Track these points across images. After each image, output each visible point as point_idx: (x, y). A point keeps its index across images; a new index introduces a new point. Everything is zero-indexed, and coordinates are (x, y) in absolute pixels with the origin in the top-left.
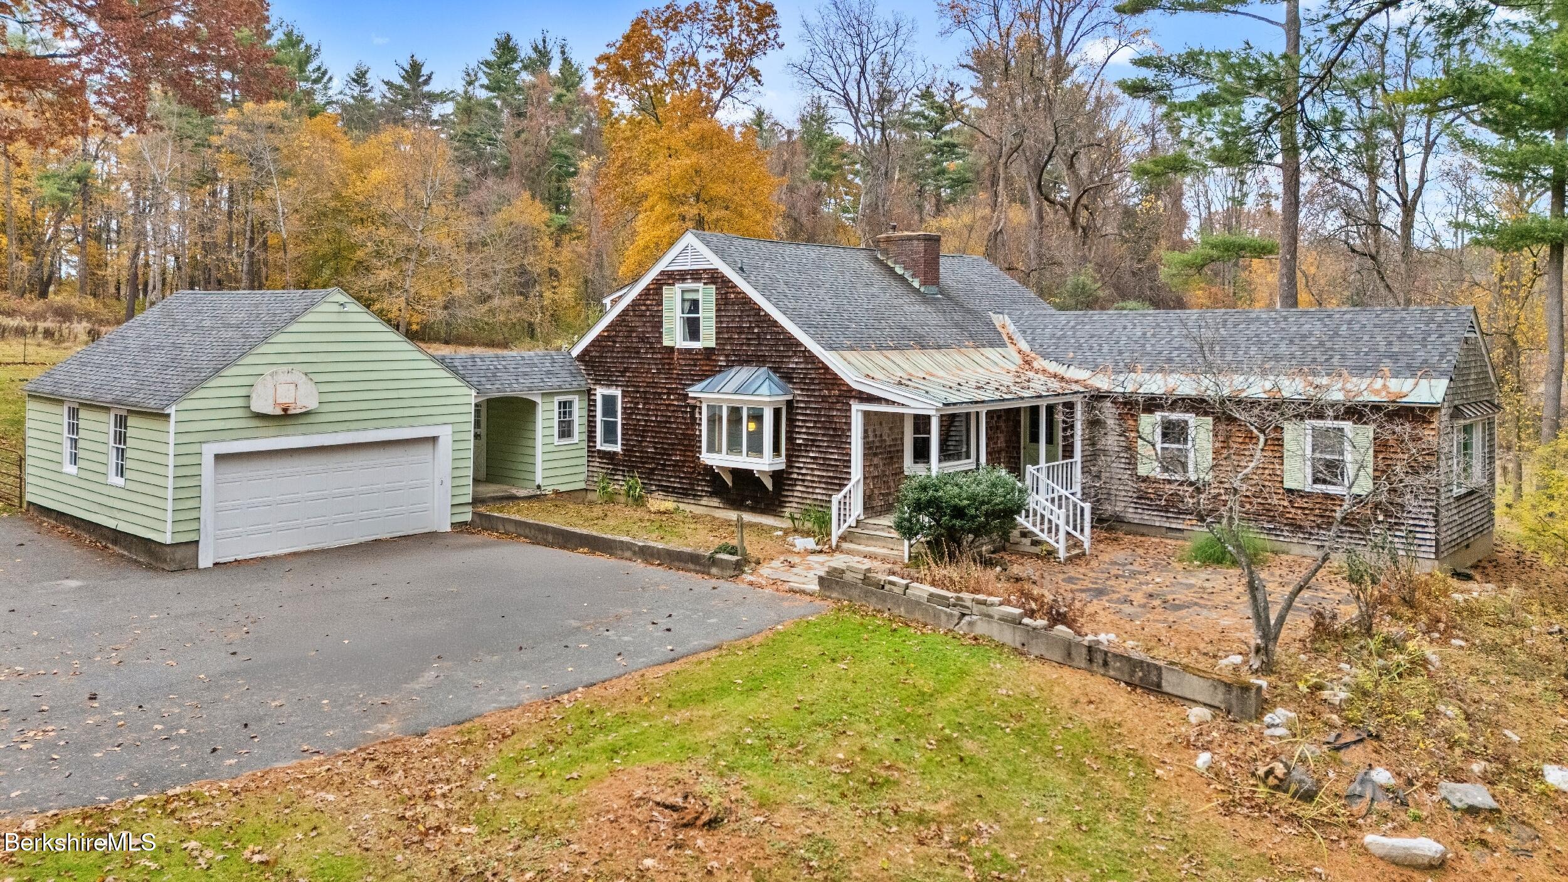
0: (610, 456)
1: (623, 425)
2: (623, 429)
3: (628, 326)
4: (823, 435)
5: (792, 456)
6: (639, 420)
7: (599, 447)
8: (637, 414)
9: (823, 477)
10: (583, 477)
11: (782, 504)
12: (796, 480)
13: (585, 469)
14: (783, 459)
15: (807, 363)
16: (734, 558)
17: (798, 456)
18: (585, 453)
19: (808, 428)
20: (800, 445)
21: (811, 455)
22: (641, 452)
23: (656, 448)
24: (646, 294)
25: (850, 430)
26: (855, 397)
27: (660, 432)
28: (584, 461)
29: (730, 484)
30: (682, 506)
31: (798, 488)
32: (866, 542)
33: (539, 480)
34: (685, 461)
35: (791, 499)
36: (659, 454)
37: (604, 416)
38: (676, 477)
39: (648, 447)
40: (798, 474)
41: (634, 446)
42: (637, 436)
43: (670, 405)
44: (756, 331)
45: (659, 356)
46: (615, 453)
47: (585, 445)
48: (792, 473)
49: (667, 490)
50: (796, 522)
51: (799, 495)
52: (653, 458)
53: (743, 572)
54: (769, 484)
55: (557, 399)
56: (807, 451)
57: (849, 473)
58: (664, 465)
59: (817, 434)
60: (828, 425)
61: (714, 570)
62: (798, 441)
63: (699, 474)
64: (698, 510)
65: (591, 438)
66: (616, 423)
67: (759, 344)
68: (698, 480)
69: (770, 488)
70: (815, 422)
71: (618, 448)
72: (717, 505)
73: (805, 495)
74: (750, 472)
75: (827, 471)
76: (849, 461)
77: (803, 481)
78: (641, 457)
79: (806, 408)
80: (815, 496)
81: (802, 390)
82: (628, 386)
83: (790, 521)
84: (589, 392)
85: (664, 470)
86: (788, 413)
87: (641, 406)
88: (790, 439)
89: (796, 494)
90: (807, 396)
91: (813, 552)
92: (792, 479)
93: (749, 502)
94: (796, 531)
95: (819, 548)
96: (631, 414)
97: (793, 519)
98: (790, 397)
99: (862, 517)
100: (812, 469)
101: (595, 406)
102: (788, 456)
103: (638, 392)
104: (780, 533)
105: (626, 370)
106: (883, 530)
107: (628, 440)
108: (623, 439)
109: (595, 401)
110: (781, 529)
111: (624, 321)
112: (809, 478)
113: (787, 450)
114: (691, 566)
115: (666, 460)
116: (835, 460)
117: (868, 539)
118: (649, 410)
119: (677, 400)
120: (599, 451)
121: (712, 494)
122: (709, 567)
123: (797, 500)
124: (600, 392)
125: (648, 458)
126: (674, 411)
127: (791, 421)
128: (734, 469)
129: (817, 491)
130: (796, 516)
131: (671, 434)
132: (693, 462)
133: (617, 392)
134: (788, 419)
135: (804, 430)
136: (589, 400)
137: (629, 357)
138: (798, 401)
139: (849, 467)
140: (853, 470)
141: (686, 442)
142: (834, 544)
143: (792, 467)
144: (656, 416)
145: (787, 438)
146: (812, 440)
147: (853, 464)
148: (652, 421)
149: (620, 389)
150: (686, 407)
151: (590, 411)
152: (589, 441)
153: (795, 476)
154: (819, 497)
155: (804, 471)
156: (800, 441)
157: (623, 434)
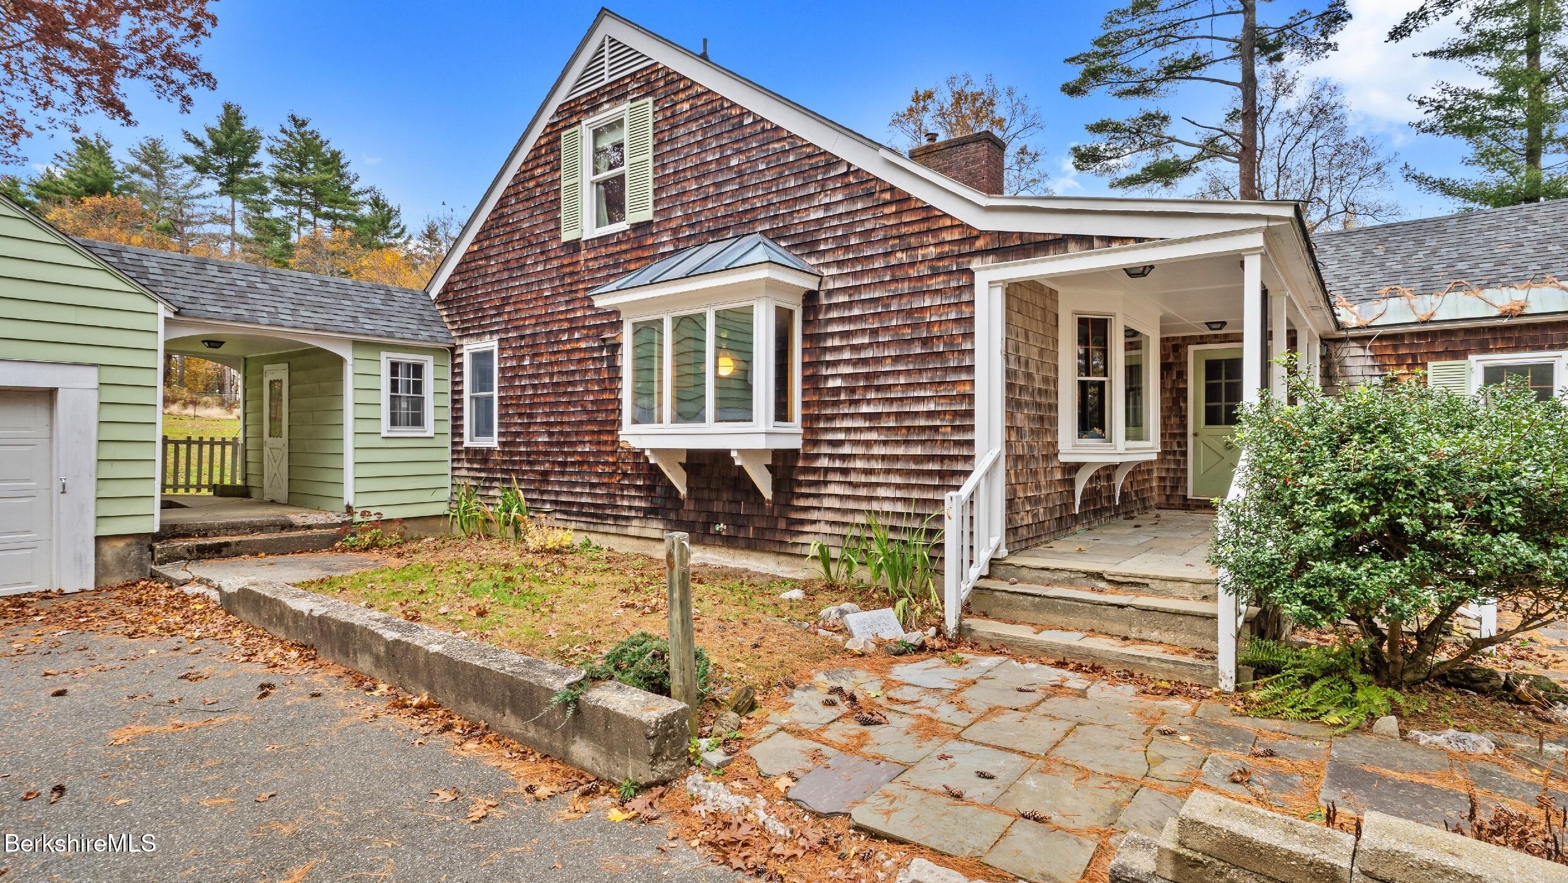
0: (481, 456)
1: (501, 398)
2: (501, 406)
3: (507, 224)
4: (896, 359)
5: (818, 418)
6: (524, 387)
7: (467, 443)
8: (521, 377)
9: (896, 458)
10: (446, 495)
11: (794, 527)
12: (827, 470)
13: (448, 481)
14: (796, 424)
15: (852, 199)
16: (665, 707)
17: (831, 418)
18: (447, 455)
19: (855, 348)
20: (837, 391)
21: (865, 409)
22: (528, 444)
23: (551, 434)
24: (535, 158)
25: (969, 335)
26: (983, 253)
27: (557, 404)
28: (447, 468)
29: (683, 491)
30: (595, 539)
31: (833, 489)
32: (1032, 616)
33: (349, 498)
34: (599, 453)
35: (814, 516)
36: (558, 444)
37: (474, 390)
38: (583, 484)
39: (540, 434)
40: (832, 457)
41: (517, 434)
42: (520, 415)
43: (574, 350)
44: (734, 162)
45: (555, 263)
46: (490, 451)
47: (447, 441)
48: (818, 456)
49: (567, 509)
50: (833, 568)
51: (836, 504)
52: (547, 454)
53: (691, 761)
54: (764, 484)
55: (385, 359)
56: (853, 402)
57: (970, 443)
58: (564, 464)
59: (878, 360)
60: (907, 333)
61: (582, 751)
62: (831, 384)
63: (625, 475)
64: (624, 546)
65: (457, 430)
66: (491, 397)
67: (743, 188)
68: (623, 487)
69: (767, 494)
70: (874, 332)
71: (493, 442)
72: (657, 534)
73: (851, 505)
74: (723, 456)
75: (907, 442)
76: (970, 414)
77: (845, 471)
78: (528, 454)
79: (849, 305)
80: (875, 506)
81: (840, 264)
82: (507, 331)
83: (819, 567)
84: (453, 352)
85: (563, 473)
86: (806, 322)
87: (526, 362)
88: (812, 381)
89: (827, 503)
90: (854, 274)
91: (903, 651)
92: (816, 470)
93: (722, 526)
94: (831, 587)
95: (915, 637)
96: (513, 378)
97: (826, 559)
98: (811, 284)
99: (1003, 552)
100: (868, 444)
101: (461, 374)
102: (809, 420)
103: (522, 337)
104: (797, 594)
105: (505, 301)
106: (1070, 583)
107: (508, 425)
108: (500, 425)
109: (461, 365)
110: (794, 584)
111: (502, 216)
112: (859, 464)
113: (806, 405)
114: (512, 722)
115: (566, 454)
116: (930, 414)
117: (1037, 608)
118: (540, 365)
119: (586, 338)
120: (468, 450)
121: (649, 513)
122: (567, 735)
123: (831, 517)
124: (469, 347)
125: (539, 453)
126: (580, 361)
127: (812, 339)
128: (691, 454)
129: (881, 492)
130: (835, 553)
131: (575, 404)
132: (613, 453)
133: (491, 344)
134: (805, 337)
135: (846, 355)
136: (454, 366)
137: (511, 278)
138: (830, 293)
139: (971, 428)
140: (979, 436)
141: (601, 417)
142: (951, 624)
143: (816, 443)
144: (552, 375)
145: (806, 379)
146: (867, 376)
147: (979, 420)
148: (544, 385)
149: (496, 337)
150: (601, 348)
151: (454, 383)
152: (454, 435)
153: (824, 463)
154: (887, 507)
155: (846, 450)
156: (838, 383)
157: (501, 416)
